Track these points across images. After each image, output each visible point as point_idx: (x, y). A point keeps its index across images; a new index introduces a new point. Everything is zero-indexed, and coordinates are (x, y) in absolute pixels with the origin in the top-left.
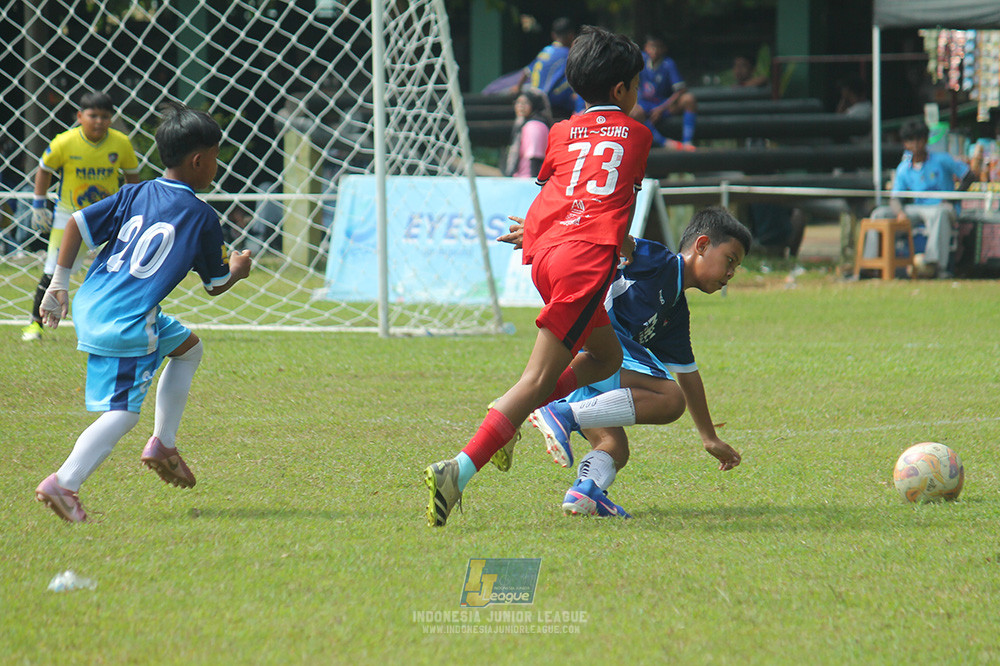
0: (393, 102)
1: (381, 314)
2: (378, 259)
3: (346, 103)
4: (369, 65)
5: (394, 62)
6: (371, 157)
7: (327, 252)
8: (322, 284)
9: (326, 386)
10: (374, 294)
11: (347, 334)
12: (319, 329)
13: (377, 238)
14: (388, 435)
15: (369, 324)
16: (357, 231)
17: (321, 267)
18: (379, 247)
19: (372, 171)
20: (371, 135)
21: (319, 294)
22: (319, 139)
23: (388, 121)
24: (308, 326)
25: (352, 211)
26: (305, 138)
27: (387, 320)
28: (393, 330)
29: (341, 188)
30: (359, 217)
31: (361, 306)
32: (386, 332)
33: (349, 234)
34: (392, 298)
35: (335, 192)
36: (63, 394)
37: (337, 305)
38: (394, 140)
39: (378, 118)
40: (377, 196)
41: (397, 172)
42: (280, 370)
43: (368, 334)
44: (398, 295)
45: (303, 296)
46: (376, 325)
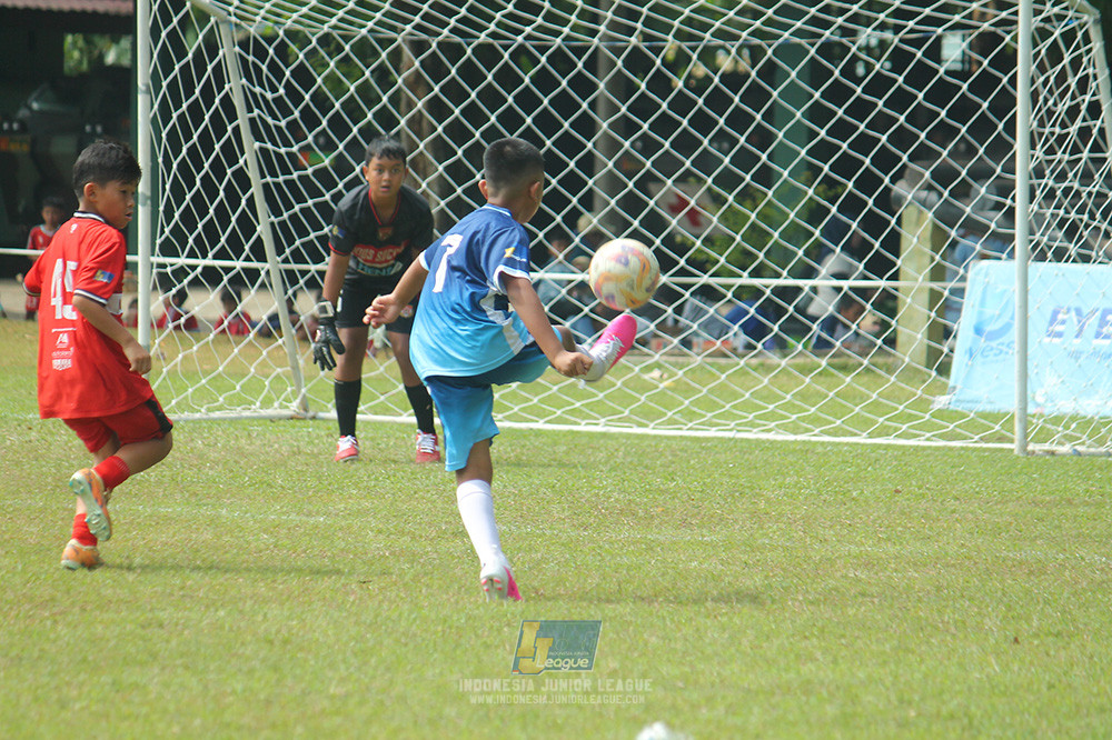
0: (1039, 173)
1: (1017, 427)
2: (1015, 360)
3: (980, 174)
4: (1011, 127)
5: (1042, 124)
6: (1011, 238)
7: (952, 351)
8: (943, 390)
9: (953, 512)
10: (1011, 404)
11: (975, 449)
12: (942, 443)
13: (1015, 334)
14: (1031, 573)
15: (1001, 439)
16: (988, 328)
17: (944, 370)
18: (1017, 346)
19: (1011, 255)
20: (1011, 213)
21: (941, 401)
22: (947, 216)
23: (1032, 197)
24: (928, 439)
25: (983, 303)
26: (930, 215)
27: (1026, 436)
28: (1031, 447)
29: (970, 275)
30: (990, 310)
31: (993, 417)
32: (1024, 448)
33: (978, 331)
34: (1031, 409)
35: (963, 279)
36: (641, 513)
37: (963, 416)
38: (1039, 217)
39: (1020, 191)
40: (1016, 286)
41: (1042, 257)
42: (897, 491)
43: (1002, 450)
44: (1038, 405)
45: (922, 404)
46: (1012, 441)
